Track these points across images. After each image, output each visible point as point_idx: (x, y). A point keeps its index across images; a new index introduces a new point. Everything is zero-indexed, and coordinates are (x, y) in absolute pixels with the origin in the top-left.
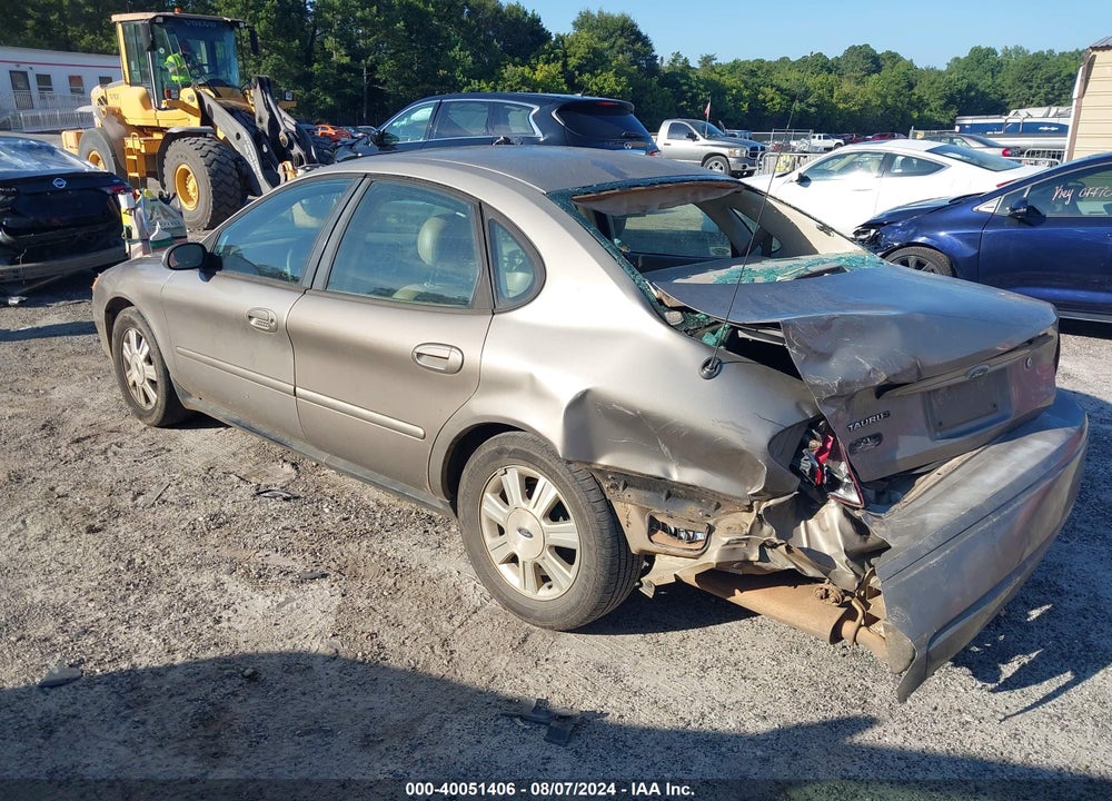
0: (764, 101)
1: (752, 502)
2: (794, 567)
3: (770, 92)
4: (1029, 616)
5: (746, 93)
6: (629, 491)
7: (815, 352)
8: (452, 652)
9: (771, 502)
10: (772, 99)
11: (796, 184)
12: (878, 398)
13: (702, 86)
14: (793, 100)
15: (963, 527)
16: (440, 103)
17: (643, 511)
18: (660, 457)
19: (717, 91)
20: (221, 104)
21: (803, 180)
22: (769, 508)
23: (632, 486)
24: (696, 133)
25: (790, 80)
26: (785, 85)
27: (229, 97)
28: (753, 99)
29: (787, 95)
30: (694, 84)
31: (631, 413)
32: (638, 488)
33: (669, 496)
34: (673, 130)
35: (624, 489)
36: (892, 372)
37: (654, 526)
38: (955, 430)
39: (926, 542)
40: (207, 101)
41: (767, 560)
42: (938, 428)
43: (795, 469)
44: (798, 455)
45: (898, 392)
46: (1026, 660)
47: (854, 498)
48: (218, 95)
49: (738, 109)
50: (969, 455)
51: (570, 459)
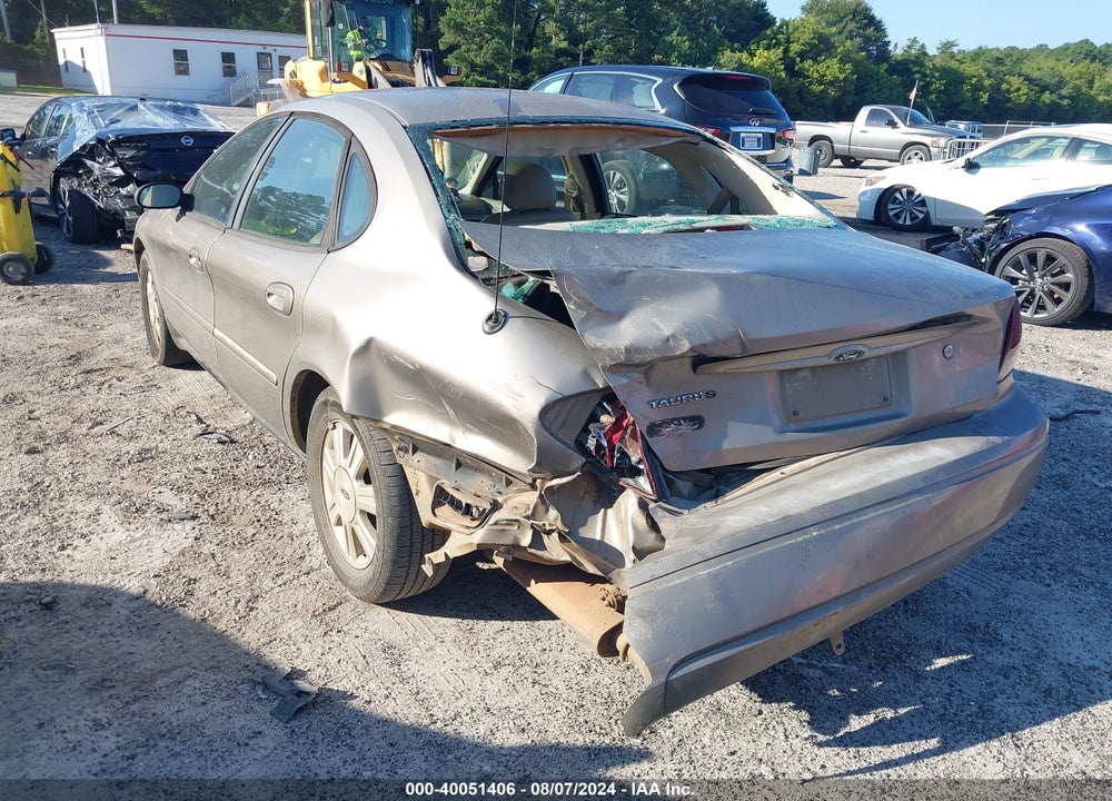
0: (1008, 91)
1: (534, 480)
2: (569, 559)
3: (1016, 81)
4: (931, 664)
5: (987, 82)
6: (418, 456)
7: (599, 310)
8: (252, 609)
9: (556, 482)
10: (1018, 89)
11: (963, 170)
12: (694, 371)
13: (937, 74)
14: (1043, 92)
15: (764, 537)
16: (572, 75)
17: (432, 479)
18: (446, 418)
19: (954, 79)
20: (385, 77)
21: (971, 166)
22: (552, 487)
23: (422, 451)
24: (897, 120)
25: (1041, 69)
26: (1035, 74)
27: (398, 71)
28: (996, 89)
29: (1036, 85)
30: (928, 72)
31: (411, 367)
32: (428, 453)
33: (459, 465)
34: (873, 116)
35: (414, 453)
36: (698, 342)
37: (441, 497)
38: (819, 424)
39: (707, 549)
40: (375, 74)
41: (543, 548)
42: (793, 418)
43: (580, 446)
44: (585, 431)
45: (722, 368)
46: (889, 714)
47: (648, 488)
48: (387, 69)
49: (976, 100)
50: (834, 455)
51: (354, 413)
